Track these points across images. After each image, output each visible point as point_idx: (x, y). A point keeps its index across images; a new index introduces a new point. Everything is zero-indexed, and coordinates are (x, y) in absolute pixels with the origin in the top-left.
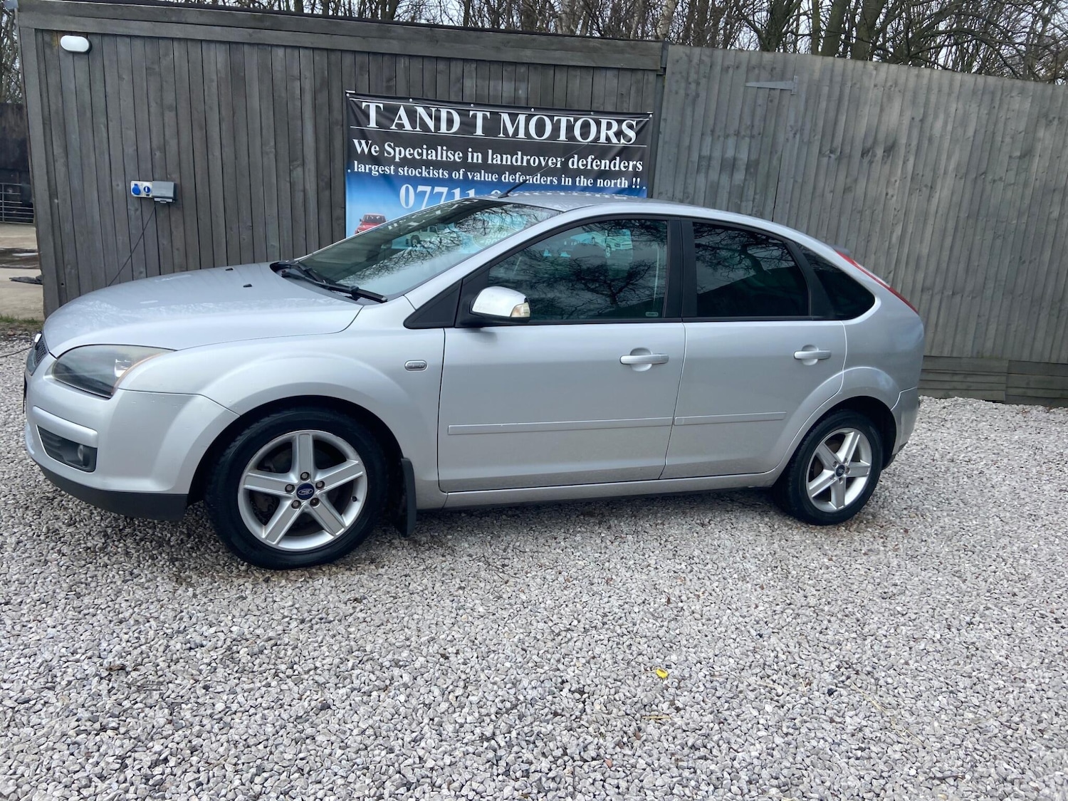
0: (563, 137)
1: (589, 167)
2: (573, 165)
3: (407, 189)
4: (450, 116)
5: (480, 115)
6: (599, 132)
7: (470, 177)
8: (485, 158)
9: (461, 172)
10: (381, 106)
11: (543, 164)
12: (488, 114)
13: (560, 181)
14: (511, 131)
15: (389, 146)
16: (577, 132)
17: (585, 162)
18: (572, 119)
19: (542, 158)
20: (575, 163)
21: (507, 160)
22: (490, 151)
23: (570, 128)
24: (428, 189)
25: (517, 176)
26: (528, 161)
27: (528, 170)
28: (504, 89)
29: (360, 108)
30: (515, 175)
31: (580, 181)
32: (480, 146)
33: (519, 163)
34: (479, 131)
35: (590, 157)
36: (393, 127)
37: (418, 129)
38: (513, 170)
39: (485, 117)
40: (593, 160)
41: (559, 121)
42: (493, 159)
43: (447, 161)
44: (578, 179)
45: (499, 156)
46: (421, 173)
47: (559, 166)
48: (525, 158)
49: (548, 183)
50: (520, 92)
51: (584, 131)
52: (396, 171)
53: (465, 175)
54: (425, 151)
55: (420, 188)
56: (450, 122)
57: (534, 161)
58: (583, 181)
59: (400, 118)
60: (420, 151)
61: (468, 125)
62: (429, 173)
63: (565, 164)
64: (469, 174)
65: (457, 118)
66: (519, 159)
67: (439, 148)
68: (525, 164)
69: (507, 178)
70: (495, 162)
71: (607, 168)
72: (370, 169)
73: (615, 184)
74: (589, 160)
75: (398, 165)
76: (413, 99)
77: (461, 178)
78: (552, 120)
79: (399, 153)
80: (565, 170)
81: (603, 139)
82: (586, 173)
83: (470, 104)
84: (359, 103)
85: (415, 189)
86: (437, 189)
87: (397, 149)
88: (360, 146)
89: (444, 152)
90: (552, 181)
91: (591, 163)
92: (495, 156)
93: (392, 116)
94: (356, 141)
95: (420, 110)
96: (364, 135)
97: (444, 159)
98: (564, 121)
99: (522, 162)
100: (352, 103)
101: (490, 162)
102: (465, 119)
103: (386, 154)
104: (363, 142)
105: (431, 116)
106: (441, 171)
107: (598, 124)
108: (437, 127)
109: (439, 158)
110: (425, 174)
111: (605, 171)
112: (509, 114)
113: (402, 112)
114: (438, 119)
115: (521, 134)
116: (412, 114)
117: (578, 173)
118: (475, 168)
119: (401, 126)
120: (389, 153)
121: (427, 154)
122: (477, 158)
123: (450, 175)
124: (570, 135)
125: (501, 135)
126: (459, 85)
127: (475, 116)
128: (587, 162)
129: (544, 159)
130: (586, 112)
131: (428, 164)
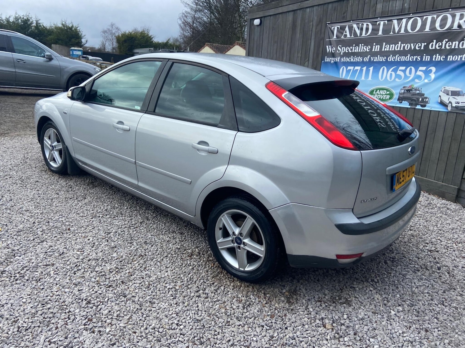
0: (427, 29)
1: (443, 48)
2: (432, 47)
3: (343, 68)
4: (367, 26)
5: (382, 23)
6: (453, 22)
7: (372, 60)
8: (381, 48)
9: (368, 57)
10: (339, 27)
11: (413, 48)
12: (386, 22)
13: (422, 58)
14: (397, 29)
15: (340, 47)
16: (437, 25)
17: (440, 44)
18: (435, 16)
19: (412, 45)
20: (433, 45)
21: (393, 47)
22: (384, 43)
23: (433, 22)
24: (352, 68)
25: (397, 57)
26: (404, 47)
27: (403, 53)
28: (397, 5)
29: (331, 29)
30: (395, 56)
31: (436, 58)
32: (379, 41)
33: (399, 49)
34: (380, 33)
35: (444, 41)
36: (343, 37)
37: (352, 36)
38: (394, 53)
39: (384, 24)
40: (447, 42)
41: (427, 19)
42: (385, 48)
43: (363, 52)
44: (434, 56)
45: (388, 46)
46: (350, 60)
47: (422, 48)
48: (402, 45)
49: (414, 60)
50: (406, 5)
51: (443, 22)
52: (340, 60)
53: (370, 58)
54: (354, 47)
55: (349, 68)
56: (367, 29)
57: (407, 47)
58: (438, 58)
59: (346, 32)
60: (352, 48)
61: (376, 30)
62: (354, 60)
63: (426, 47)
64: (372, 58)
65: (370, 27)
66: (399, 47)
67: (360, 45)
68: (402, 49)
69: (391, 59)
70: (386, 50)
71: (457, 47)
72: (331, 60)
73: (461, 58)
74: (444, 42)
75: (342, 56)
76: (353, 20)
77: (368, 61)
78: (422, 20)
79: (342, 50)
80: (426, 51)
81: (455, 26)
82: (440, 51)
83: (378, 17)
84: (331, 28)
85: (347, 68)
86: (356, 68)
87: (343, 48)
88: (329, 49)
89: (362, 47)
90: (416, 59)
91: (445, 44)
92: (386, 46)
93: (342, 32)
94: (327, 47)
95: (355, 26)
96: (330, 43)
97: (362, 51)
98: (430, 18)
99: (400, 48)
100: (329, 28)
101: (383, 50)
102: (375, 27)
103: (338, 52)
104: (330, 46)
105: (358, 28)
106: (359, 58)
107: (454, 16)
108: (361, 34)
109: (359, 51)
110: (352, 60)
111: (455, 49)
112: (397, 19)
113: (347, 29)
114: (362, 29)
115: (402, 31)
116: (351, 28)
117: (435, 51)
118: (375, 54)
119: (346, 36)
120: (339, 51)
121: (355, 49)
122: (376, 48)
123: (363, 59)
124: (433, 27)
125: (391, 33)
126: (374, 8)
127: (379, 24)
128: (442, 44)
129: (414, 45)
130: (446, 9)
131: (354, 54)
